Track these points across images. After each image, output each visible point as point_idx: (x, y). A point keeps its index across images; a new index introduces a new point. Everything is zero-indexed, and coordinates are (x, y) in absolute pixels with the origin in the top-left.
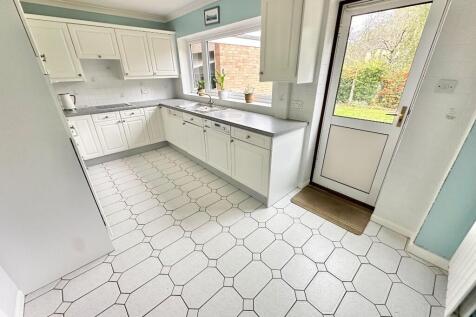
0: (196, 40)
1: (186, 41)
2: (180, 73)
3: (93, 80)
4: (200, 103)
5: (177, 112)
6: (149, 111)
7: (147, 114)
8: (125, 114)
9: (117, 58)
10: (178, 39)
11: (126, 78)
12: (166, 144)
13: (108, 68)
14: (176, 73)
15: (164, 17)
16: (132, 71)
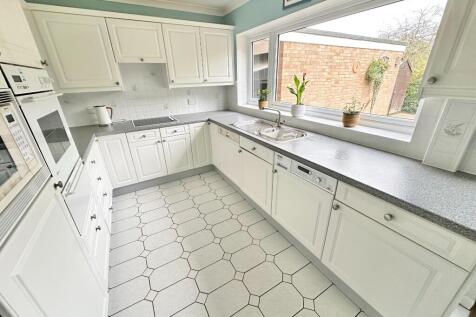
0: (261, 36)
1: (248, 38)
2: (236, 78)
3: (134, 89)
4: (264, 121)
5: (230, 133)
6: (196, 128)
7: (192, 133)
8: (166, 132)
9: (162, 61)
10: (238, 36)
11: (171, 87)
12: (212, 168)
13: (153, 74)
14: (231, 79)
15: (223, 9)
16: (179, 78)
